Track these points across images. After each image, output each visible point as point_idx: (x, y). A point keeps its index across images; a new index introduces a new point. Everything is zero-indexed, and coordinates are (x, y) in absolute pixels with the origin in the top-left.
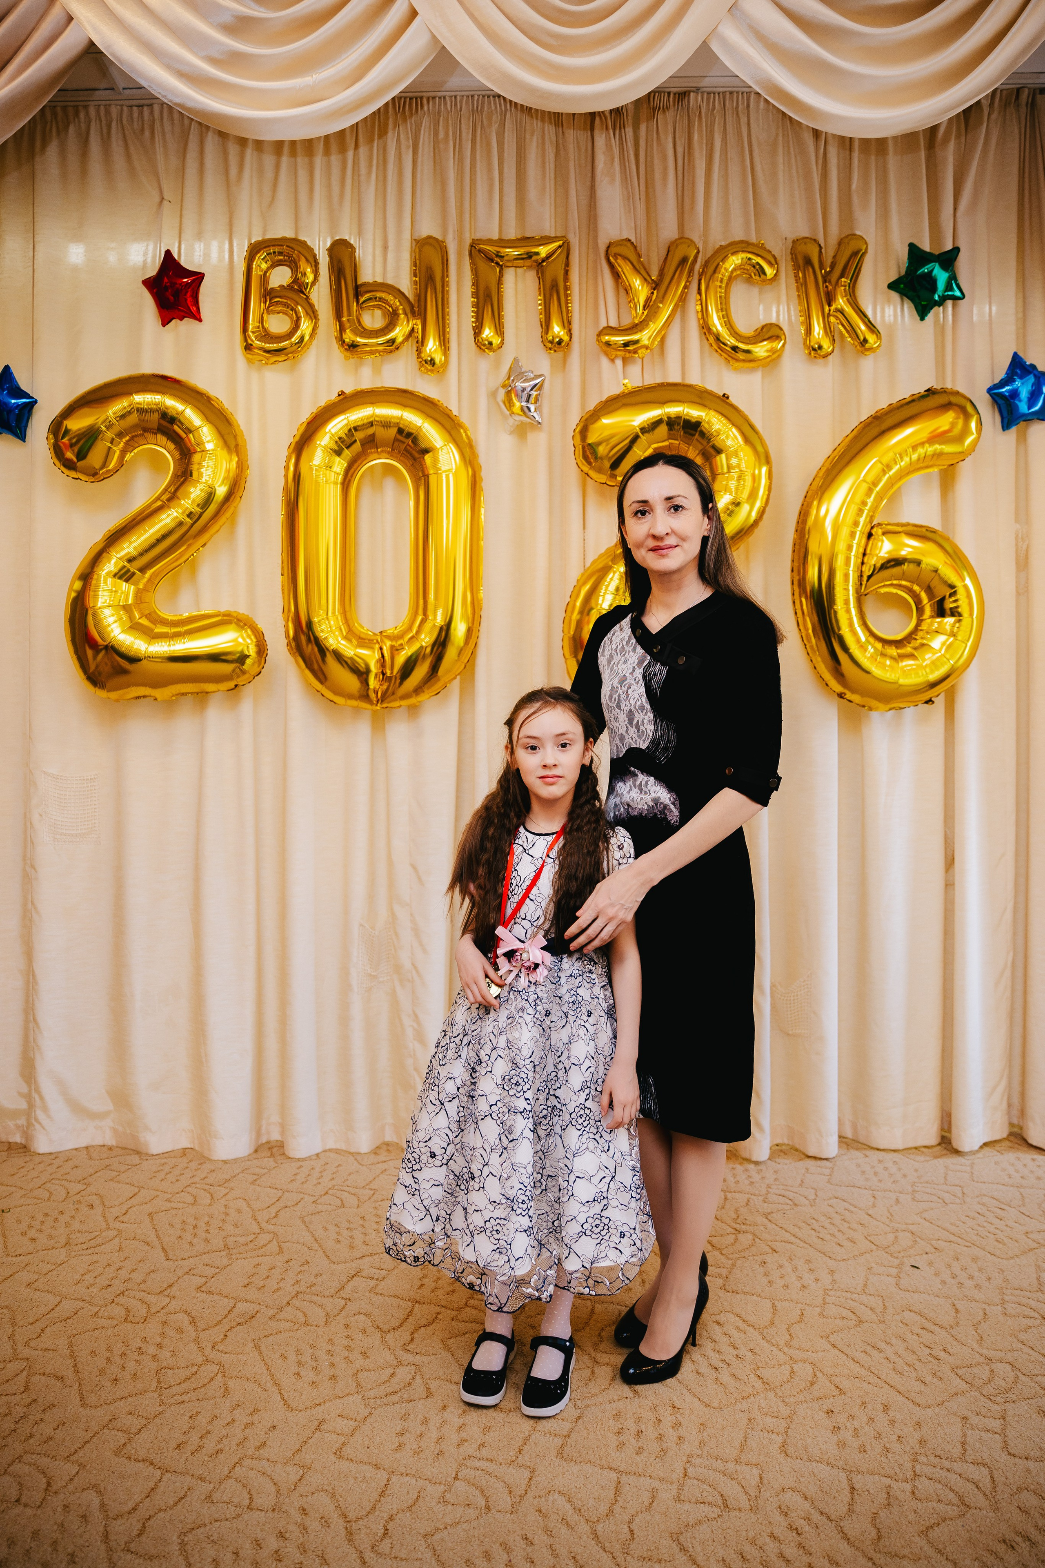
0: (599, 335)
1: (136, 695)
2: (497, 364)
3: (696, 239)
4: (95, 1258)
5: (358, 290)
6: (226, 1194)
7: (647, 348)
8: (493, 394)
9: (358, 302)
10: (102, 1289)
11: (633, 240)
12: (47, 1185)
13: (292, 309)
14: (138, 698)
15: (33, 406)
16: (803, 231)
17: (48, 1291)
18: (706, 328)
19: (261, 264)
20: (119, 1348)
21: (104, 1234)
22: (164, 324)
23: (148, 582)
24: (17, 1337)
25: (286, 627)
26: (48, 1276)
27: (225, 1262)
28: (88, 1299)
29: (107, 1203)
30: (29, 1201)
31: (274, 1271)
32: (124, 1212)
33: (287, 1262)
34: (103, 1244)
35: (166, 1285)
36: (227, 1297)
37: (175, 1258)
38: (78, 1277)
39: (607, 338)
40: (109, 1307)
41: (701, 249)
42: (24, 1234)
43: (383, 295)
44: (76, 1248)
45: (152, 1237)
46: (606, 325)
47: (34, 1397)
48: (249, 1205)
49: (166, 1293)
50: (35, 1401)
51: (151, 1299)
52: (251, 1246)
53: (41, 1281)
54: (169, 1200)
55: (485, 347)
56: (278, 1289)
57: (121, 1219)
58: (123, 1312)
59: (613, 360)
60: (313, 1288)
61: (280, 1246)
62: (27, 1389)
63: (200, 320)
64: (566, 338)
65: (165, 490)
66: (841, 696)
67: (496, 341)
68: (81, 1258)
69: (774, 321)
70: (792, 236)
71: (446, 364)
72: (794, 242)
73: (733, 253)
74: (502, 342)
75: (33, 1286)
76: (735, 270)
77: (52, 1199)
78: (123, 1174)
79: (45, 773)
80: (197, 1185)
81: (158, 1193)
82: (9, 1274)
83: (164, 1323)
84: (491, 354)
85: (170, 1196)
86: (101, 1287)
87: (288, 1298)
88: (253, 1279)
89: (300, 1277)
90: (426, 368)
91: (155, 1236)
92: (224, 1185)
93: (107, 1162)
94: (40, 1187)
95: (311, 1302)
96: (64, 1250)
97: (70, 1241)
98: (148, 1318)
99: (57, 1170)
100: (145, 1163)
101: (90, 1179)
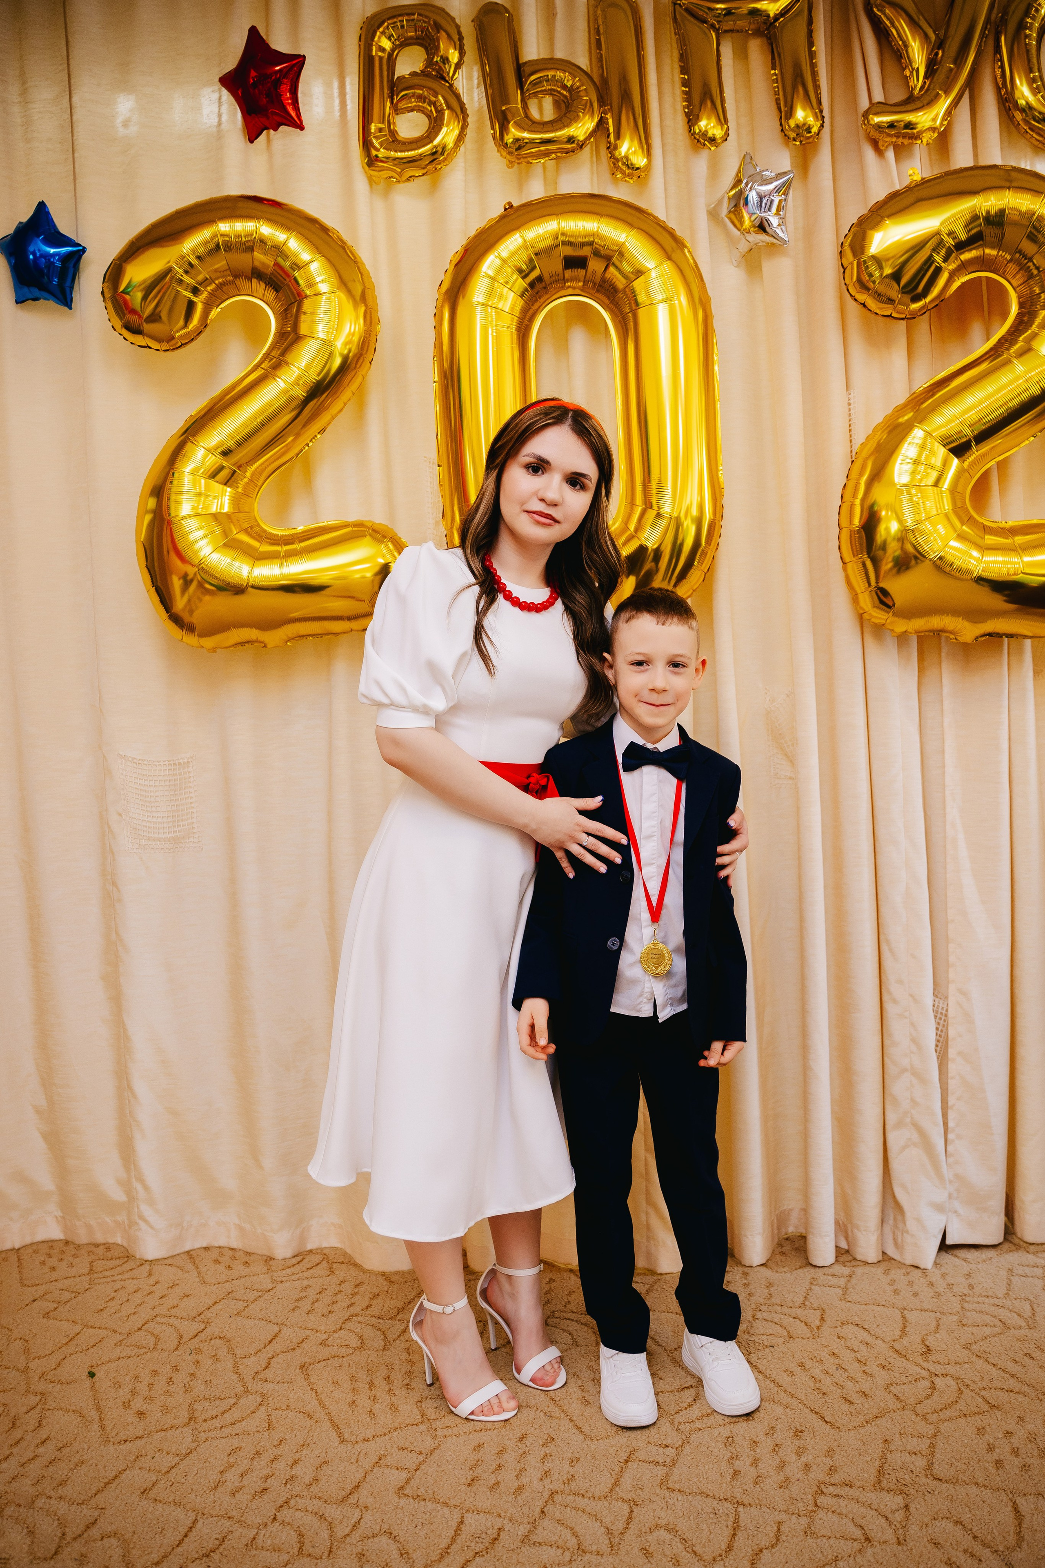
0: (865, 116)
1: (239, 640)
4: (236, 1443)
5: (521, 71)
9: (522, 89)
10: (254, 1496)
12: (150, 1326)
13: (431, 103)
14: (242, 644)
15: (80, 257)
17: (175, 1503)
18: (1008, 105)
19: (383, 44)
21: (240, 1402)
22: (252, 135)
23: (247, 483)
26: (172, 1475)
27: (429, 1443)
28: (236, 1514)
29: (239, 1352)
30: (128, 1352)
31: (506, 1456)
32: (264, 1364)
33: (522, 1439)
34: (241, 1416)
35: (349, 1487)
36: (446, 1504)
37: (353, 1438)
38: (214, 1476)
39: (877, 119)
40: (272, 1529)
42: (126, 1405)
43: (560, 74)
44: (206, 1426)
45: (312, 1405)
49: (353, 1499)
51: (333, 1512)
53: (161, 1485)
54: (325, 1343)
55: (703, 141)
56: (521, 1488)
57: (262, 1377)
58: (294, 1539)
60: (573, 1484)
63: (302, 128)
64: (817, 124)
65: (267, 355)
67: (719, 133)
68: (215, 1443)
71: (649, 166)
75: (152, 1494)
77: (159, 1347)
78: (253, 1305)
79: (123, 757)
80: (360, 1319)
81: (308, 1332)
82: (112, 1475)
83: (361, 1555)
84: (713, 148)
85: (325, 1336)
86: (253, 1492)
87: (541, 1503)
88: (478, 1471)
89: (548, 1465)
90: (623, 173)
91: (317, 1403)
92: (399, 1317)
93: (228, 1287)
94: (140, 1329)
95: (577, 1509)
96: (187, 1430)
97: (196, 1415)
98: (335, 1548)
99: (161, 1301)
100: (280, 1287)
101: (208, 1314)
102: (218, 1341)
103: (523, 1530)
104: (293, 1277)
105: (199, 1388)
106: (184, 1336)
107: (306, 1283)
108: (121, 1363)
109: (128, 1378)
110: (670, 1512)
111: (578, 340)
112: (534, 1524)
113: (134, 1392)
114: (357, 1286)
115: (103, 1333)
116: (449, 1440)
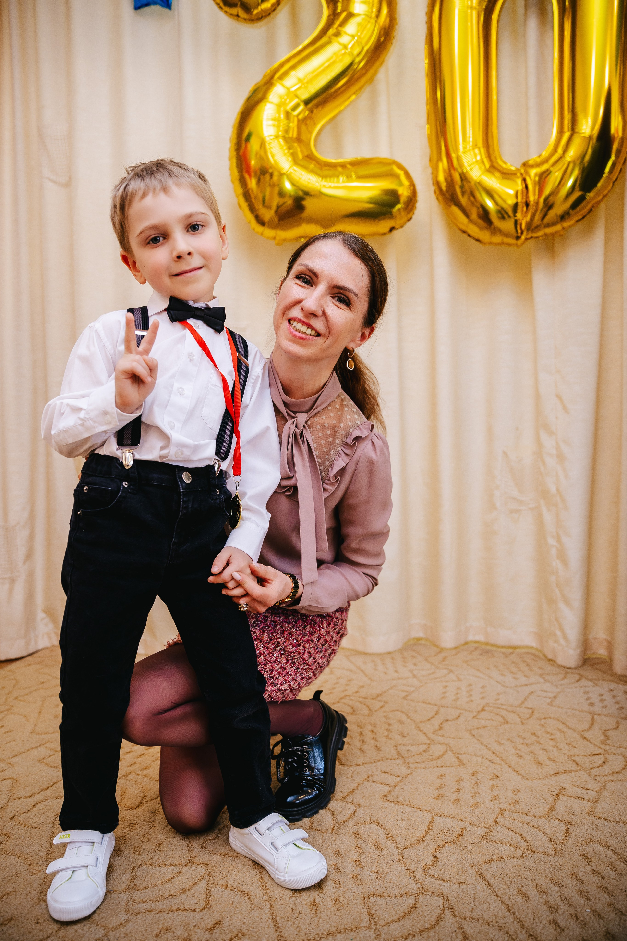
27: (404, 771)
36: (419, 809)
60: (517, 806)
103: (481, 831)
112: (490, 828)
116: (420, 770)
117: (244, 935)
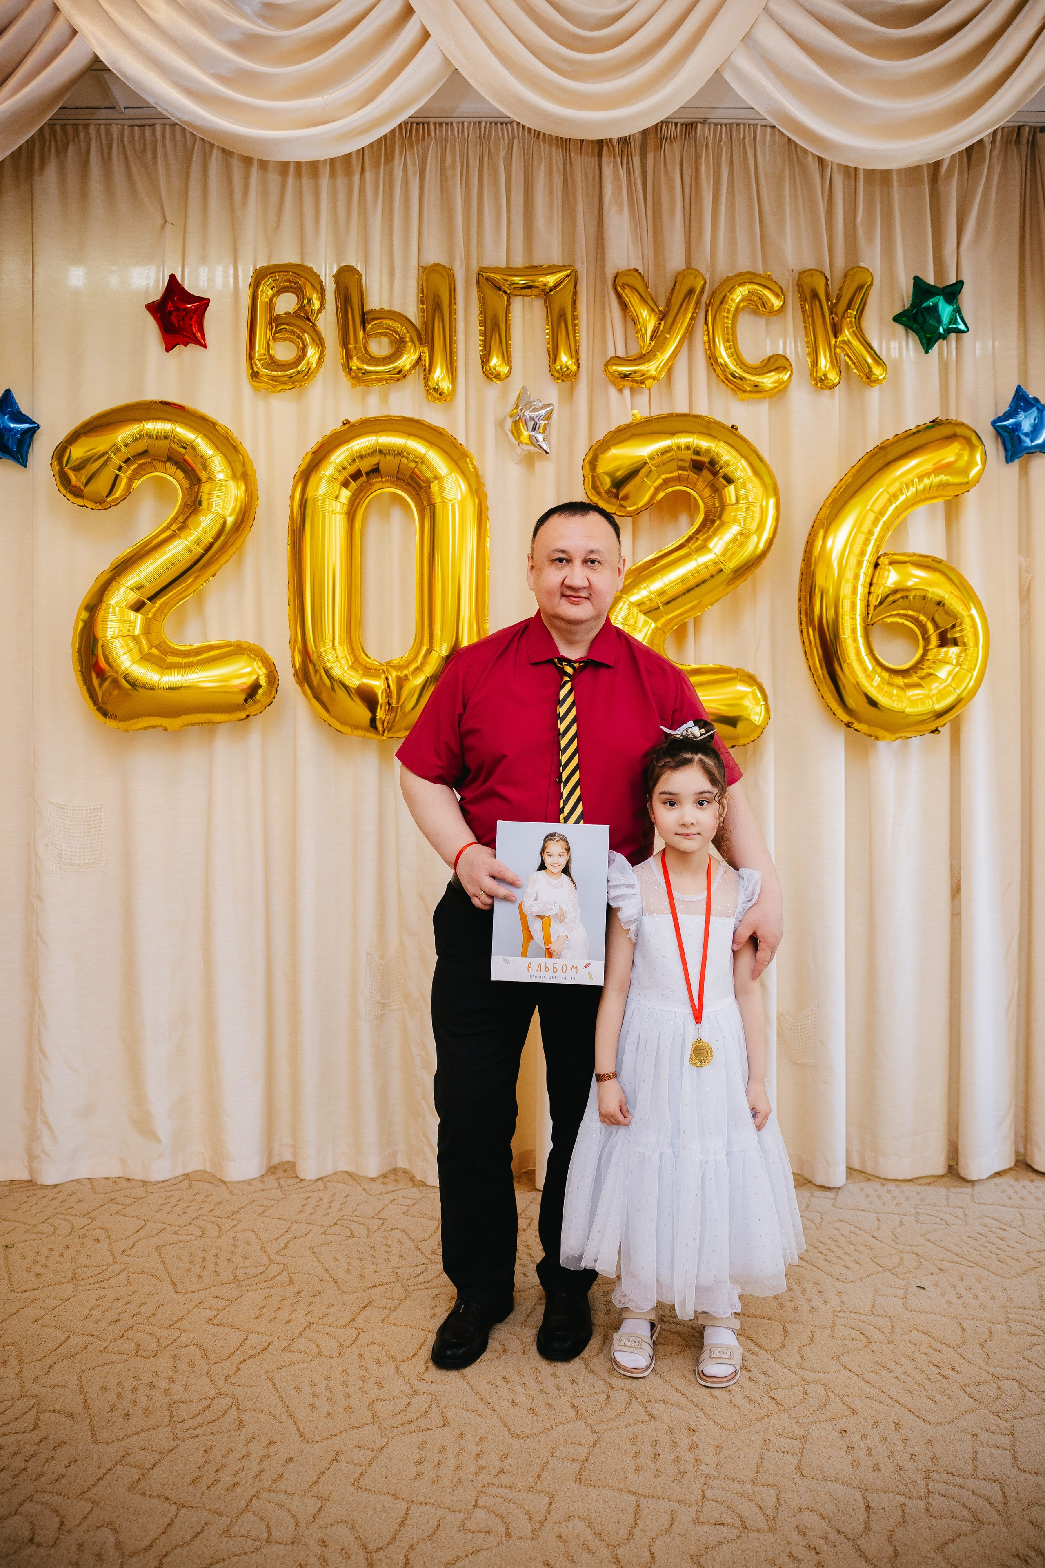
0: (606, 365)
1: (147, 725)
2: (505, 393)
3: (703, 271)
4: (103, 1292)
5: (365, 318)
6: (235, 1226)
7: (654, 378)
8: (501, 424)
9: (364, 330)
10: (110, 1324)
11: (641, 270)
12: (52, 1220)
13: (299, 337)
14: (148, 728)
15: (35, 431)
16: (809, 263)
17: (56, 1327)
18: (712, 360)
19: (266, 292)
20: (129, 1383)
21: (111, 1268)
22: (168, 350)
23: (157, 611)
24: (25, 1374)
25: (293, 657)
26: (55, 1312)
27: (235, 1294)
28: (97, 1333)
29: (113, 1237)
30: (33, 1236)
31: (285, 1302)
32: (130, 1245)
33: (299, 1293)
34: (110, 1278)
35: (176, 1319)
36: (238, 1329)
37: (184, 1291)
38: (85, 1312)
39: (614, 368)
40: (119, 1342)
41: (708, 281)
42: (29, 1269)
43: (390, 322)
44: (83, 1283)
45: (161, 1271)
46: (613, 355)
47: (45, 1435)
48: (258, 1237)
49: (177, 1326)
50: (45, 1438)
51: (160, 1332)
52: (261, 1277)
53: (48, 1317)
54: (176, 1233)
55: (491, 376)
56: (289, 1321)
57: (128, 1252)
58: (133, 1347)
59: (620, 391)
60: (325, 1319)
61: (290, 1278)
62: (36, 1427)
63: (205, 346)
64: (574, 368)
65: (175, 519)
66: (848, 725)
67: (504, 370)
68: (88, 1292)
69: (781, 352)
70: (799, 268)
71: (453, 393)
72: (801, 273)
73: (741, 284)
74: (510, 371)
75: (40, 1322)
76: (742, 301)
77: (56, 1234)
78: (129, 1208)
79: (51, 803)
80: (205, 1218)
81: (165, 1226)
82: (14, 1311)
83: (175, 1356)
84: (498, 383)
85: (177, 1229)
86: (110, 1321)
87: (300, 1329)
88: (265, 1311)
89: (311, 1308)
90: (434, 397)
91: (163, 1270)
92: (232, 1217)
93: (112, 1195)
94: (44, 1222)
95: (324, 1333)
96: (71, 1285)
97: (77, 1276)
98: (159, 1352)
99: (61, 1204)
100: (150, 1196)
101: (95, 1213)
102: (100, 1231)
103: (284, 1344)
104: (161, 1190)
105: (82, 1259)
106: (76, 1227)
107: (170, 1194)
108: (27, 1243)
109: (31, 1253)
110: (384, 1335)
111: (397, 515)
112: (293, 1340)
113: (35, 1262)
114: (206, 1197)
115: (16, 1224)
116: (250, 1293)
117: (65, 1443)
